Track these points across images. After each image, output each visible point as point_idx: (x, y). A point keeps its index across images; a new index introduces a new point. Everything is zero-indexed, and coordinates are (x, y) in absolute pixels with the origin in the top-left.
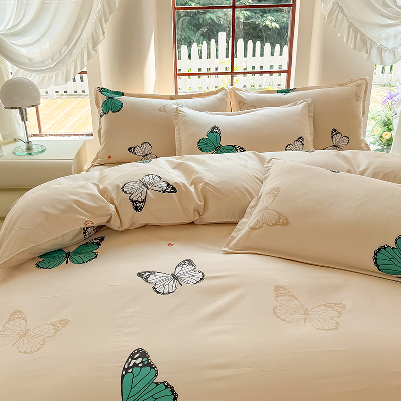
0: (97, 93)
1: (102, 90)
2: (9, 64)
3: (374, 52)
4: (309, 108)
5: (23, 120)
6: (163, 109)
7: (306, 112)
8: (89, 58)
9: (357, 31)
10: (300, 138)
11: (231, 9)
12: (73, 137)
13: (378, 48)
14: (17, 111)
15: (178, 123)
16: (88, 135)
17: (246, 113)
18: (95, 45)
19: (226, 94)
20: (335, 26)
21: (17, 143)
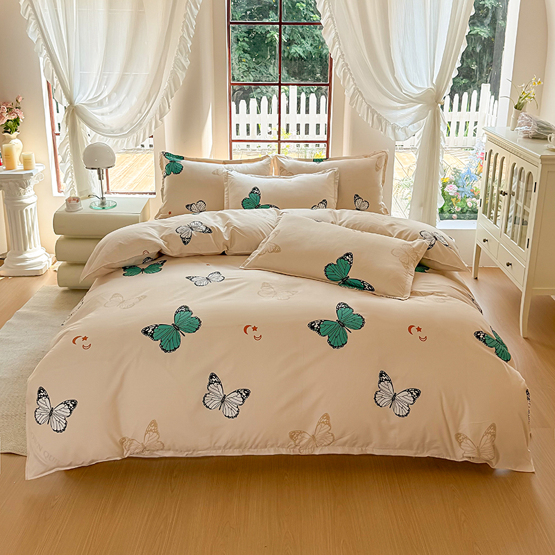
0: (161, 157)
1: (166, 155)
2: (88, 129)
4: (335, 176)
5: (100, 179)
6: (216, 173)
8: (155, 128)
10: (324, 201)
11: (278, 87)
12: (137, 196)
14: (96, 171)
15: (227, 185)
16: (150, 194)
18: (161, 117)
19: (269, 161)
21: (91, 199)
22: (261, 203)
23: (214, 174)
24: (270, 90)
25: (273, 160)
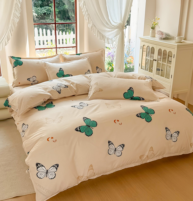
0: (10, 59)
1: (12, 57)
3: (106, 40)
4: (88, 60)
6: (38, 63)
7: (88, 61)
8: (5, 45)
9: (100, 33)
10: (89, 70)
11: (54, 24)
13: (107, 39)
15: (46, 68)
17: (68, 62)
19: (59, 56)
20: (93, 32)
22: (65, 74)
23: (38, 64)
24: (51, 26)
25: (60, 56)
